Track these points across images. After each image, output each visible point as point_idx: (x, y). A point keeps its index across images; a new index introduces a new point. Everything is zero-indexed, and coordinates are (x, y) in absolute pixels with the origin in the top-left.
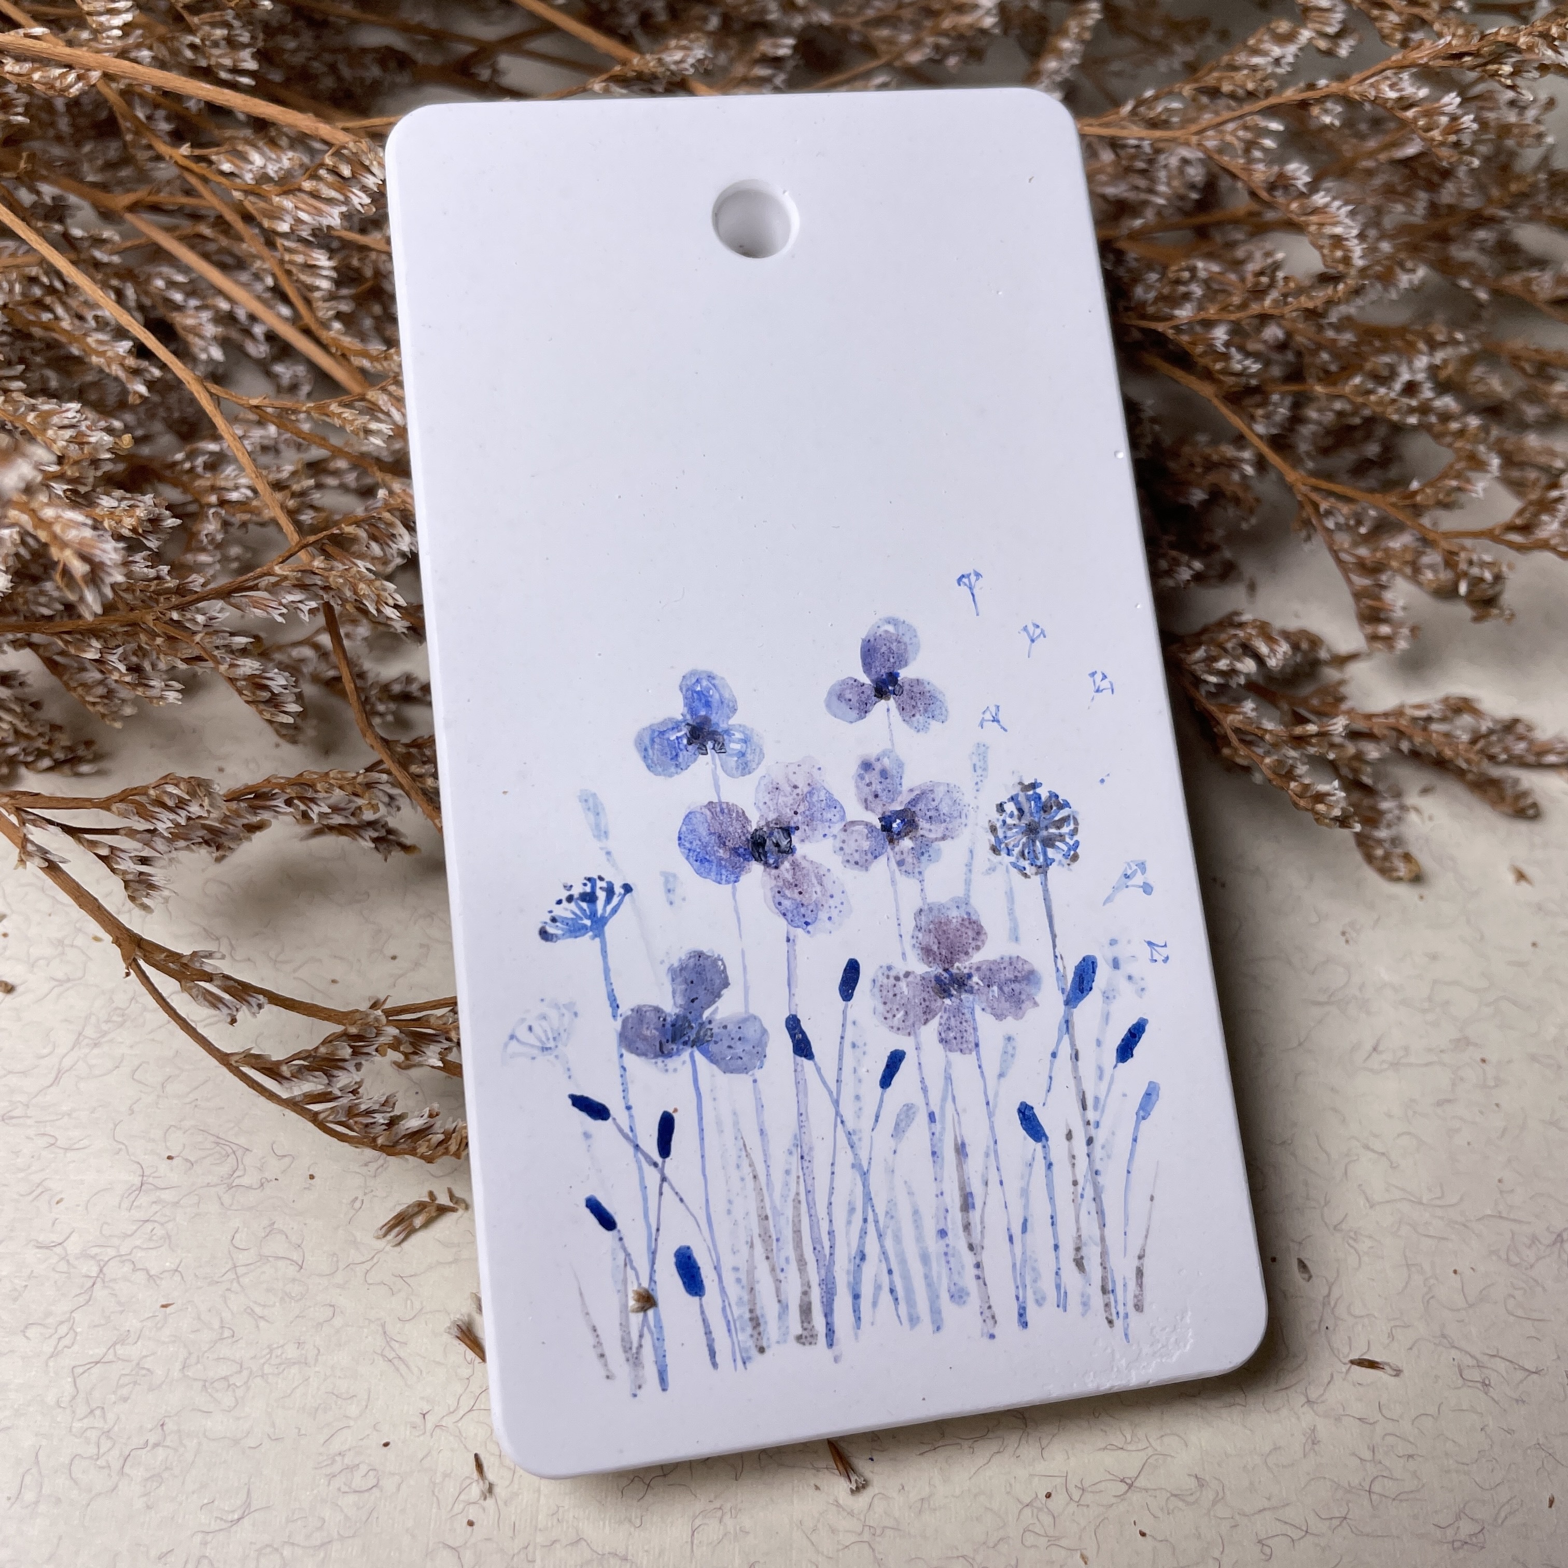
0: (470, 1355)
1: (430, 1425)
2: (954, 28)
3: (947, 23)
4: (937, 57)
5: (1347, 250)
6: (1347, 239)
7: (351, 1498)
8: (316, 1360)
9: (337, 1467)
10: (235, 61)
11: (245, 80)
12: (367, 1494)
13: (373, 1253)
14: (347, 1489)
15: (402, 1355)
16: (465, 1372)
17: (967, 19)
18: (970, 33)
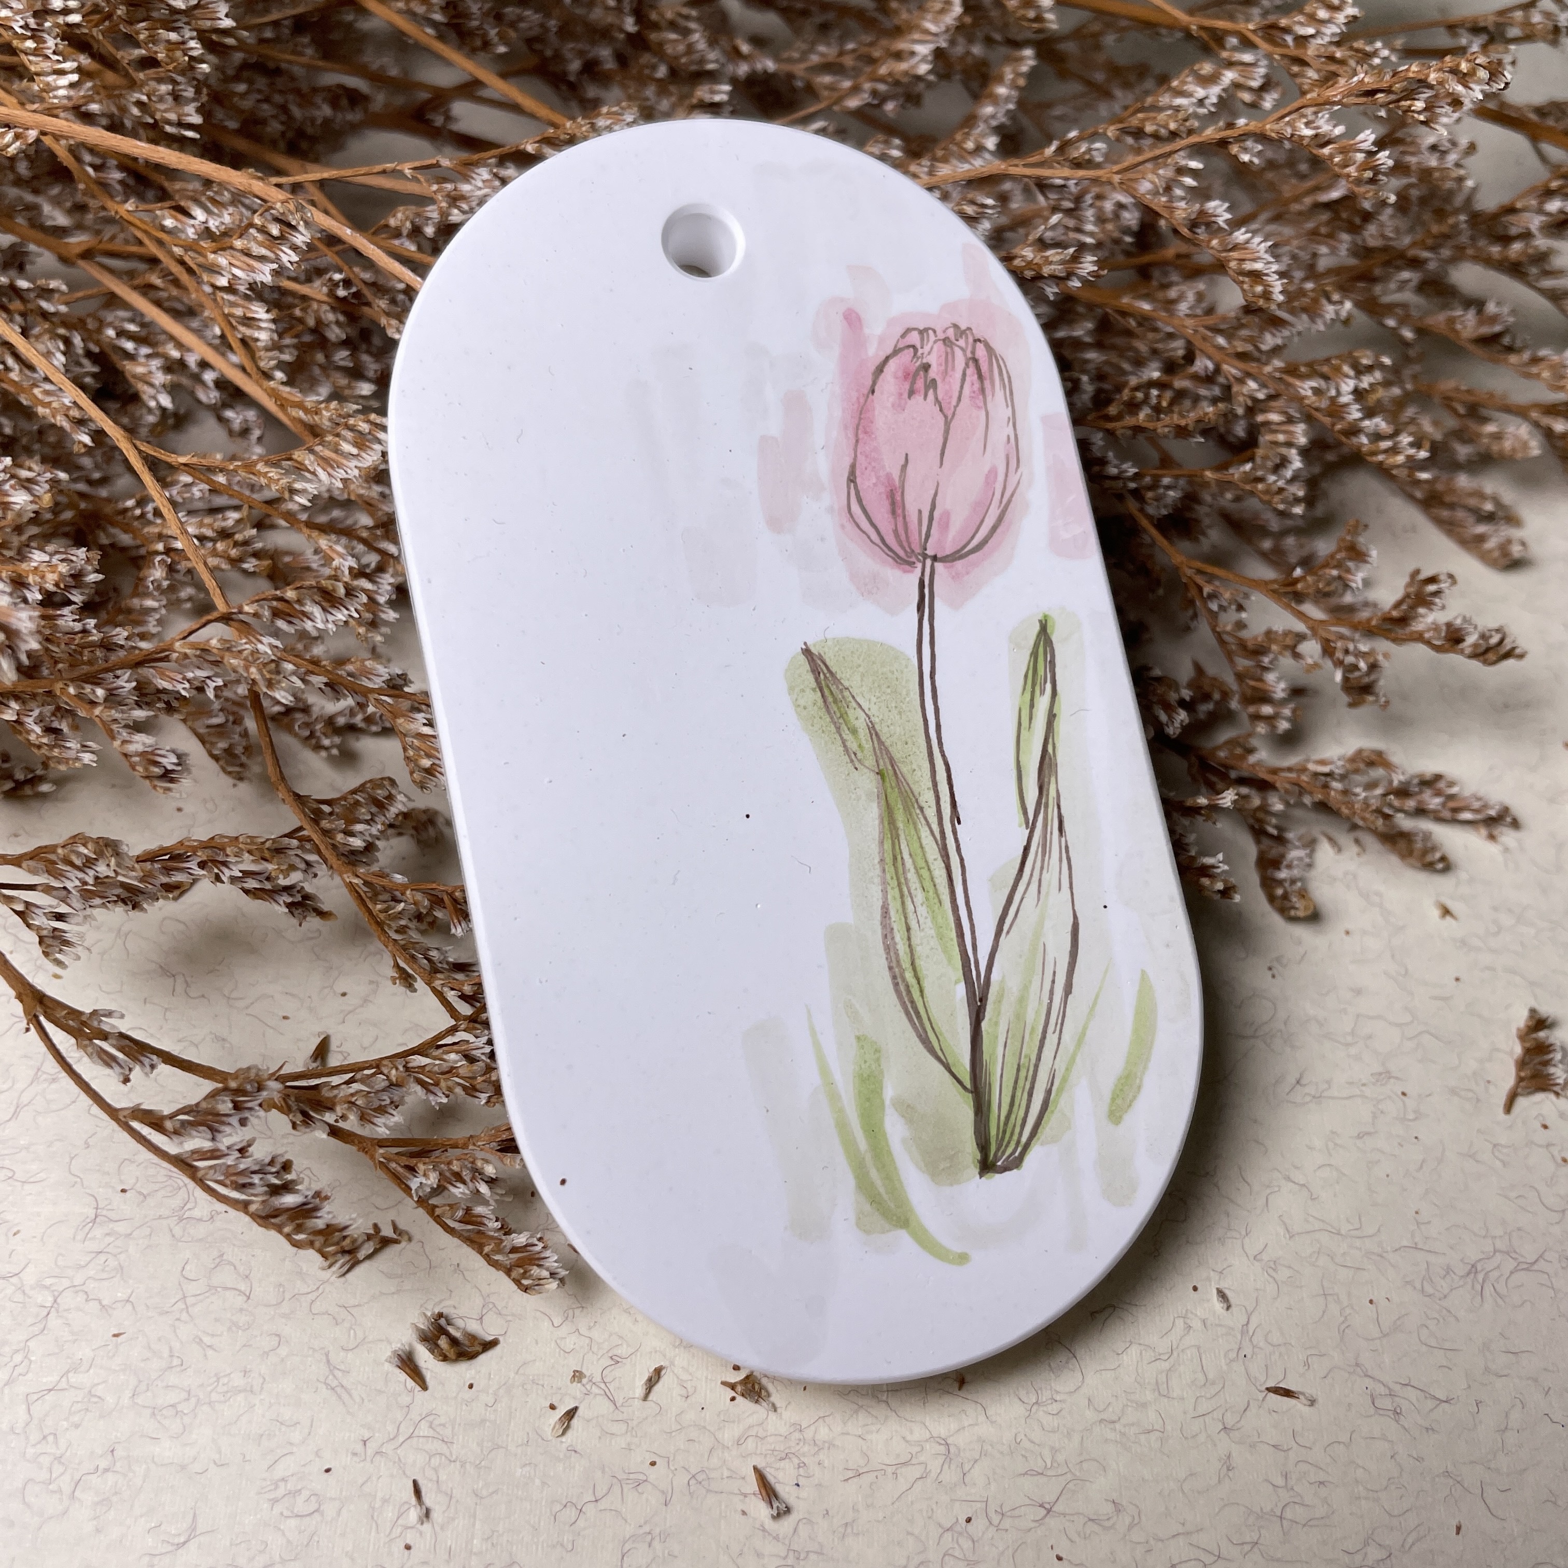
0: (410, 1383)
1: (370, 1452)
2: (890, 74)
3: (883, 70)
4: (876, 102)
5: (1267, 286)
6: (1267, 275)
7: (293, 1522)
8: (262, 1388)
9: (281, 1491)
10: (179, 116)
11: (190, 134)
12: (308, 1518)
13: (318, 1284)
14: (289, 1514)
15: (345, 1383)
16: (405, 1399)
17: (903, 66)
18: (905, 80)
